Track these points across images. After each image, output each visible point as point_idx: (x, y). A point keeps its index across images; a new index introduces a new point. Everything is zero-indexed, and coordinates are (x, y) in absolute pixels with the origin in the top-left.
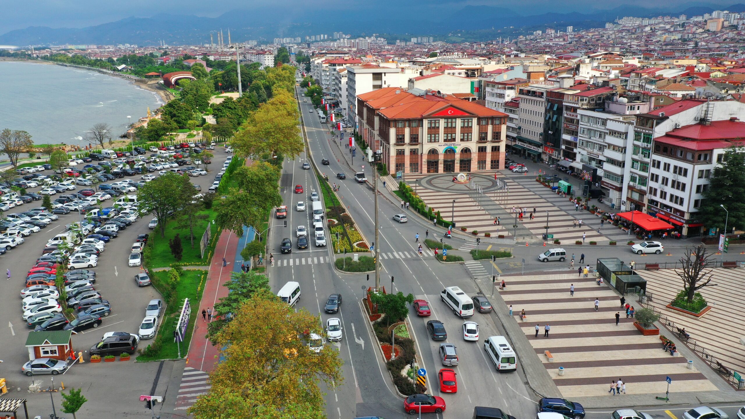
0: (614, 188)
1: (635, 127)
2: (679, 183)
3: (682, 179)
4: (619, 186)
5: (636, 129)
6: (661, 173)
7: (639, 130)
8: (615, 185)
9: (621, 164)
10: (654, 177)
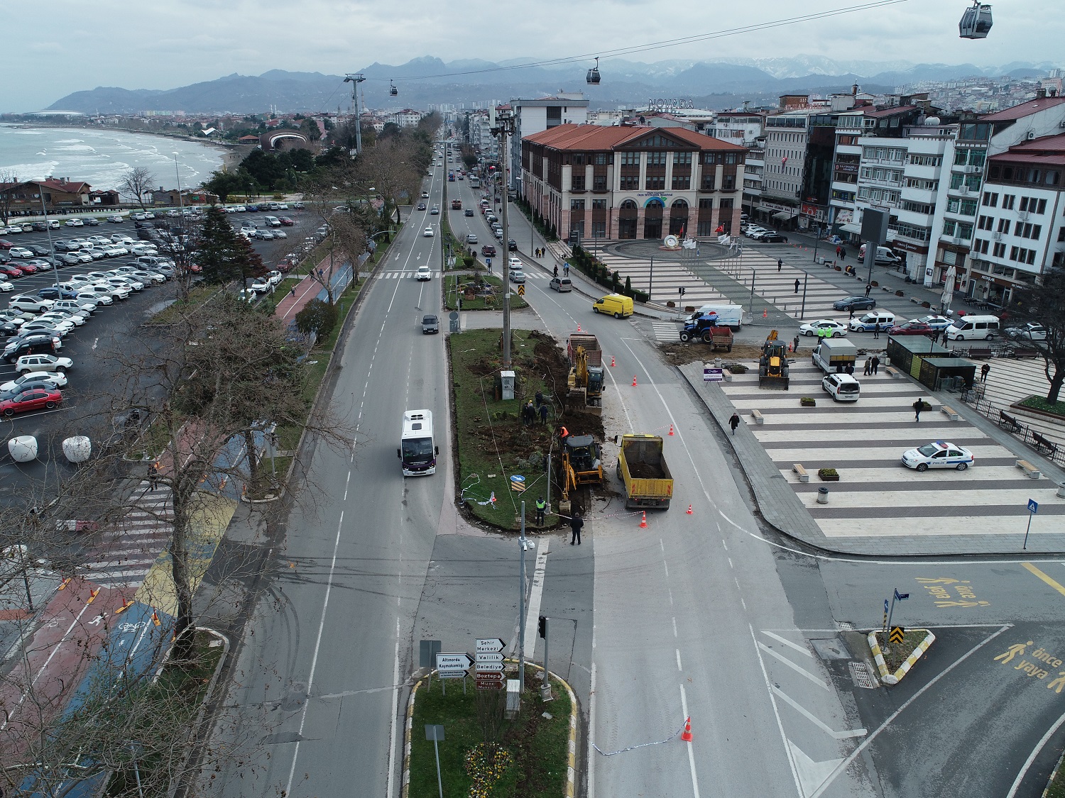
0: (915, 248)
1: (957, 142)
2: (1028, 226)
3: (1034, 219)
4: (922, 245)
5: (959, 145)
6: (997, 213)
7: (963, 145)
8: (916, 243)
9: (929, 209)
10: (986, 223)
